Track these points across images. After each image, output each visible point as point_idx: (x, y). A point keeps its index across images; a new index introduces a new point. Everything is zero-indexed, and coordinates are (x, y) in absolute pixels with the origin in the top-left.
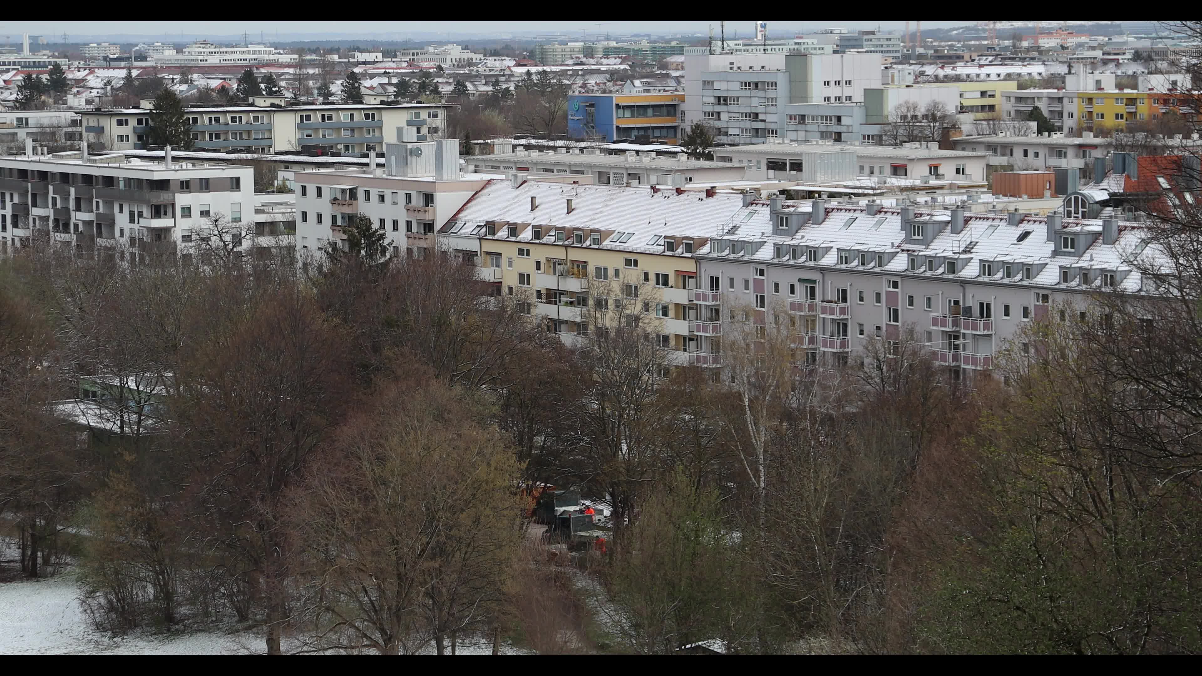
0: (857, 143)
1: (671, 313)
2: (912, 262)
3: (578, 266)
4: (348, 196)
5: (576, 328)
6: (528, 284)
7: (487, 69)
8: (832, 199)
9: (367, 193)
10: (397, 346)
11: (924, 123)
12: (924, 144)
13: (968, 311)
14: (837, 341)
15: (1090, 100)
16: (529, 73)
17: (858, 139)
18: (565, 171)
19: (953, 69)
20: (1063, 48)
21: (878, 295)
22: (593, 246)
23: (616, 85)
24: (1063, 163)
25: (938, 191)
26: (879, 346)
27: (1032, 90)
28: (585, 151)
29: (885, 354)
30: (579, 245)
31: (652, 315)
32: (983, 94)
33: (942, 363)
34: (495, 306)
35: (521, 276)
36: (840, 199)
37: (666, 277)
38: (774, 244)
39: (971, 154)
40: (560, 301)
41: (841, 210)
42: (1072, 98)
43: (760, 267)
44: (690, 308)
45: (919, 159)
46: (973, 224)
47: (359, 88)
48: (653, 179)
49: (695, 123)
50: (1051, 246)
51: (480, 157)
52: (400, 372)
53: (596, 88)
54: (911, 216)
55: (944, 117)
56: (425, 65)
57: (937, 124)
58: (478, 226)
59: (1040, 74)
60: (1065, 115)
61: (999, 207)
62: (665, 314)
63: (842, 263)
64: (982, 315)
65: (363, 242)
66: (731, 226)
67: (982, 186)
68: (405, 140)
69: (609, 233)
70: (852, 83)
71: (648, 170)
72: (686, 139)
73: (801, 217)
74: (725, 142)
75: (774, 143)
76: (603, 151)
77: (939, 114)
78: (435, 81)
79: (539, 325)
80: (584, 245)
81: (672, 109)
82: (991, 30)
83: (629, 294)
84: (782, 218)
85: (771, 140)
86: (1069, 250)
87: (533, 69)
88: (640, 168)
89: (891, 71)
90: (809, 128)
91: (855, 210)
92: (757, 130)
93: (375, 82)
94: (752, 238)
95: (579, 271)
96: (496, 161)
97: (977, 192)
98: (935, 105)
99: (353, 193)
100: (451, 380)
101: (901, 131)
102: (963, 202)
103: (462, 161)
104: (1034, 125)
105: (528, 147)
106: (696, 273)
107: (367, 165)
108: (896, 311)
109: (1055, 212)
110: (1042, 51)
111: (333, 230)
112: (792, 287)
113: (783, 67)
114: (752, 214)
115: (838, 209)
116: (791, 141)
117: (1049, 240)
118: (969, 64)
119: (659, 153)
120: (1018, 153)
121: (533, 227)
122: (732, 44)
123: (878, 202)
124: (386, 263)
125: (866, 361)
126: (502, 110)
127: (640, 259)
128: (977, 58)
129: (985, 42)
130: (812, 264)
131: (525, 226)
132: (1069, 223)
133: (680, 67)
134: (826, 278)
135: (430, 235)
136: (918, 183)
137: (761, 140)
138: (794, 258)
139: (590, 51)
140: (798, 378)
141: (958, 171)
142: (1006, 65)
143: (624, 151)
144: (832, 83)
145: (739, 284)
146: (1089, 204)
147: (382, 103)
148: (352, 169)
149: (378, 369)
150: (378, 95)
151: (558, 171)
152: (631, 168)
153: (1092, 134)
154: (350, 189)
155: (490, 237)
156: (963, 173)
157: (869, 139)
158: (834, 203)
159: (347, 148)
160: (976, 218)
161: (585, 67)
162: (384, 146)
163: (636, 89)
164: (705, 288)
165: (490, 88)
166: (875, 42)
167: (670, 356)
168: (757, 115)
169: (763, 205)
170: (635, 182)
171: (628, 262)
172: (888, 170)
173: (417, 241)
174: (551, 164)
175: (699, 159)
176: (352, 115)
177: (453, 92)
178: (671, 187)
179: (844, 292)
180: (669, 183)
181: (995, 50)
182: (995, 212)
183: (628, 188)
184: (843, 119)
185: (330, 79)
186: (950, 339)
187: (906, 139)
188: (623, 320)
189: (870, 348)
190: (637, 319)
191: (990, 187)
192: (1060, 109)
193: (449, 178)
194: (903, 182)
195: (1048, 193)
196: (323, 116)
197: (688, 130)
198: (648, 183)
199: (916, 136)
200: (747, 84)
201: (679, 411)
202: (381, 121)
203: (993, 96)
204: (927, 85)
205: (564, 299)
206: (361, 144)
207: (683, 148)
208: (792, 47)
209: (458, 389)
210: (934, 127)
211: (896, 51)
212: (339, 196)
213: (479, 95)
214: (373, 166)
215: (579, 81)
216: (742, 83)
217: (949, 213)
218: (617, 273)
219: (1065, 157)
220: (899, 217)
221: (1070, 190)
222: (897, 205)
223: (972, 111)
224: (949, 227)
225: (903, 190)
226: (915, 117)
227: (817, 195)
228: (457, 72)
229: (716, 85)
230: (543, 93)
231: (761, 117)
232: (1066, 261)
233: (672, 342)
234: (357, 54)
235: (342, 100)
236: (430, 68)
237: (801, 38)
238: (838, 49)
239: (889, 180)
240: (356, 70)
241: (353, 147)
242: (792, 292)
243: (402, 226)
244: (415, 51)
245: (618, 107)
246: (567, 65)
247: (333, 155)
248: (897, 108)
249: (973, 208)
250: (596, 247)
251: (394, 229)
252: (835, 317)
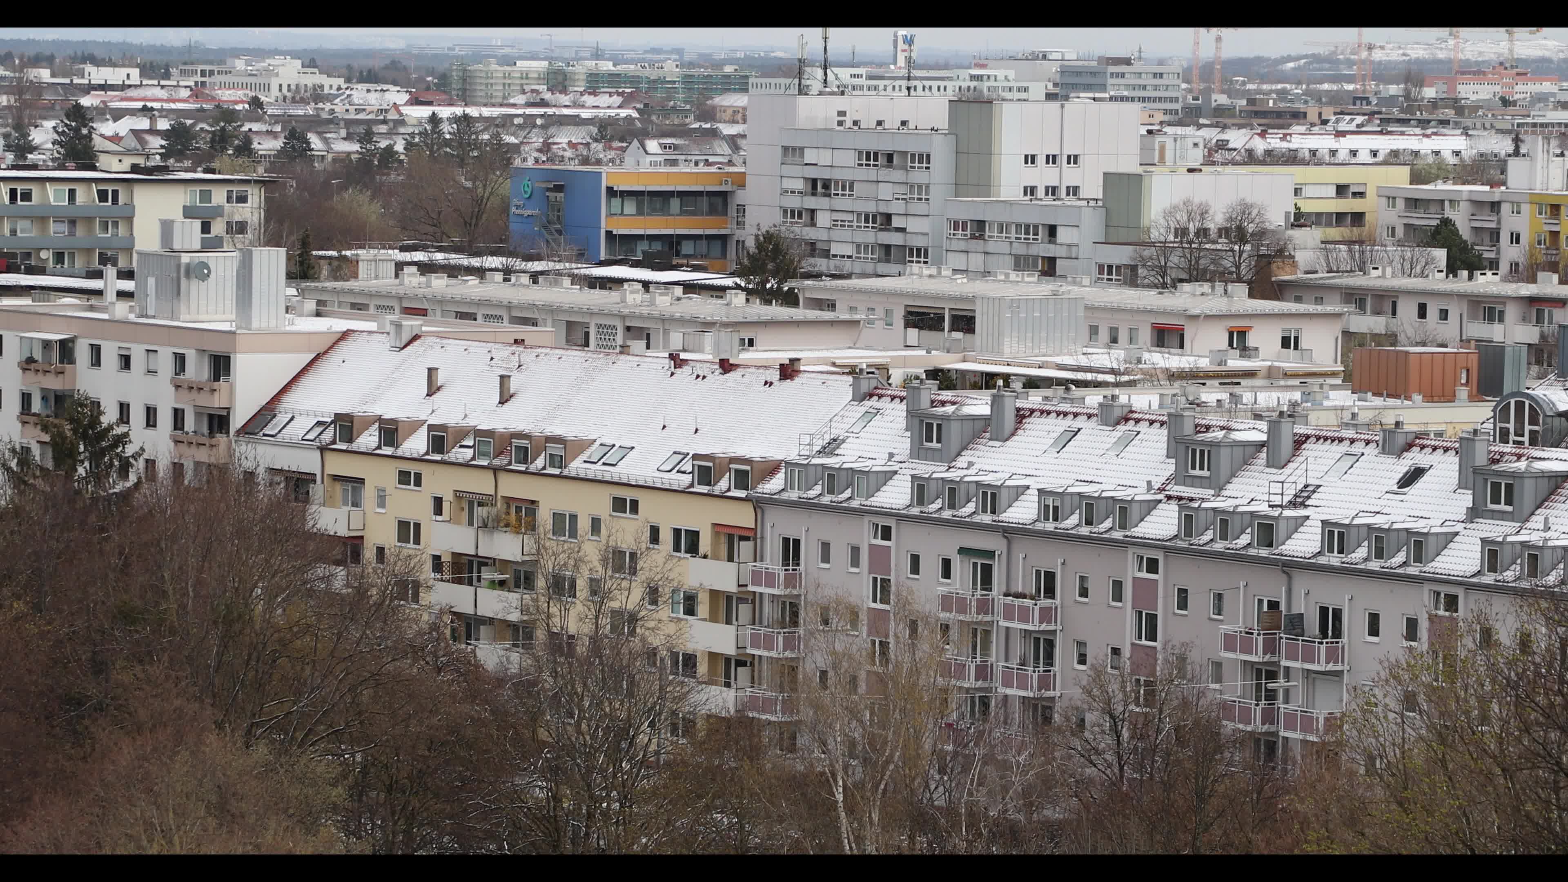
0: (1086, 281)
1: (703, 609)
2: (1188, 522)
3: (518, 510)
4: (55, 355)
5: (509, 633)
6: (417, 541)
7: (352, 109)
8: (1032, 391)
9: (96, 350)
10: (141, 662)
11: (1222, 245)
12: (1219, 286)
13: (1296, 623)
14: (1033, 674)
15: (1555, 209)
16: (434, 119)
17: (1089, 274)
18: (501, 318)
19: (1284, 138)
20: (1506, 102)
21: (1118, 586)
22: (550, 471)
23: (611, 148)
24: (1496, 332)
25: (1244, 382)
26: (1114, 687)
27: (1440, 186)
28: (541, 279)
29: (1126, 705)
30: (522, 468)
31: (664, 612)
32: (1341, 190)
33: (1241, 726)
34: (347, 586)
35: (403, 526)
36: (1048, 392)
37: (694, 536)
38: (913, 476)
39: (1311, 308)
40: (479, 579)
41: (1049, 413)
42: (1518, 204)
43: (883, 522)
44: (741, 600)
45: (1208, 317)
46: (1311, 449)
47: (89, 137)
48: (676, 340)
49: (764, 230)
50: (1466, 499)
51: (329, 285)
52: (143, 714)
53: (568, 154)
54: (1188, 429)
55: (1261, 234)
56: (226, 95)
57: (1248, 247)
58: (319, 423)
59: (1457, 153)
60: (1505, 238)
61: (1364, 417)
62: (690, 611)
63: (1047, 518)
64: (1324, 633)
65: (82, 448)
66: (827, 439)
67: (1334, 374)
68: (177, 246)
69: (582, 445)
70: (1081, 160)
71: (667, 321)
72: (746, 261)
73: (968, 425)
74: (824, 269)
75: (921, 276)
76: (576, 279)
77: (1251, 228)
78: (245, 128)
79: (434, 627)
80: (532, 468)
81: (719, 201)
82: (1363, 62)
83: (618, 568)
84: (929, 426)
85: (915, 267)
86: (1502, 507)
87: (445, 112)
88: (650, 317)
89: (1159, 139)
90: (991, 247)
91: (1076, 415)
92: (888, 248)
93: (123, 127)
94: (870, 463)
95: (519, 519)
96: (361, 293)
97: (1321, 386)
98: (1245, 209)
99: (66, 349)
100: (249, 732)
101: (1174, 259)
102: (1294, 405)
103: (292, 291)
104: (1440, 255)
105: (426, 268)
106: (754, 530)
107: (99, 293)
108: (1152, 619)
109: (1475, 432)
110: (1463, 107)
111: (24, 423)
112: (947, 564)
113: (943, 123)
114: (870, 415)
115: (1042, 412)
116: (955, 271)
117: (1462, 485)
118: (1316, 129)
119: (690, 287)
120: (1407, 310)
121: (431, 428)
122: (844, 74)
123: (1123, 399)
124: (126, 496)
125: (1090, 718)
126: (377, 192)
127: (645, 500)
128: (1333, 118)
129: (1350, 87)
130: (987, 518)
131: (414, 426)
132: (1502, 454)
133: (739, 117)
134: (1015, 546)
135: (221, 438)
136: (1204, 363)
137: (894, 268)
138: (952, 506)
139: (560, 78)
140: (950, 748)
141: (1285, 343)
142: (1389, 133)
143: (619, 282)
144: (1041, 160)
145: (840, 554)
146: (1546, 416)
147: (135, 169)
148: (68, 300)
149: (100, 708)
150: (128, 152)
151: (486, 317)
152: (632, 316)
153: (1555, 277)
154: (60, 341)
155: (343, 446)
156: (1296, 348)
157: (1110, 273)
158: (1035, 399)
159: (59, 257)
160: (1318, 438)
161: (550, 111)
162: (135, 257)
163: (649, 159)
164: (773, 562)
165: (355, 147)
166: (1130, 80)
167: (696, 698)
168: (888, 217)
169: (893, 398)
170: (638, 345)
171: (619, 505)
172: (1146, 335)
173: (193, 450)
174: (471, 303)
175: (768, 302)
176: (72, 193)
177: (281, 152)
178: (710, 357)
179: (1050, 577)
180: (708, 348)
181: (1369, 103)
182: (1355, 426)
183: (622, 357)
184: (1060, 231)
185: (31, 117)
186: (1259, 678)
187: (1184, 276)
188: (605, 622)
189: (1095, 692)
190: (633, 619)
191: (1347, 377)
192: (1493, 225)
193: (264, 325)
194: (1174, 361)
195: (1463, 393)
196: (13, 193)
197: (750, 243)
198: (666, 346)
199: (1205, 270)
200: (870, 157)
201: (708, 809)
202: (130, 206)
203: (1361, 195)
204: (1229, 169)
205: (487, 574)
206: (89, 251)
207: (738, 280)
208: (964, 85)
209: (261, 751)
210: (1241, 252)
211: (1171, 100)
212: (38, 355)
213: (334, 160)
214: (111, 296)
215: (537, 139)
216: (860, 153)
217: (1263, 425)
218: (596, 525)
219: (1501, 320)
220: (1164, 432)
221: (1507, 389)
222: (1161, 406)
223: (1318, 223)
224: (1263, 455)
225: (1173, 376)
226: (1203, 232)
227: (1000, 382)
228: (292, 112)
229: (810, 156)
230: (462, 162)
231: (896, 222)
232: (1495, 530)
233: (702, 668)
234: (89, 68)
235: (53, 160)
236: (236, 102)
237: (983, 66)
238: (1057, 90)
239: (1146, 356)
240: (86, 101)
241: (72, 255)
242: (947, 574)
243: (165, 419)
244: (207, 68)
245: (611, 192)
246: (514, 105)
247: (30, 271)
248: (1169, 214)
249: (1313, 417)
250: (557, 471)
251: (148, 425)
252: (1030, 627)
